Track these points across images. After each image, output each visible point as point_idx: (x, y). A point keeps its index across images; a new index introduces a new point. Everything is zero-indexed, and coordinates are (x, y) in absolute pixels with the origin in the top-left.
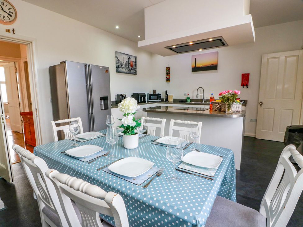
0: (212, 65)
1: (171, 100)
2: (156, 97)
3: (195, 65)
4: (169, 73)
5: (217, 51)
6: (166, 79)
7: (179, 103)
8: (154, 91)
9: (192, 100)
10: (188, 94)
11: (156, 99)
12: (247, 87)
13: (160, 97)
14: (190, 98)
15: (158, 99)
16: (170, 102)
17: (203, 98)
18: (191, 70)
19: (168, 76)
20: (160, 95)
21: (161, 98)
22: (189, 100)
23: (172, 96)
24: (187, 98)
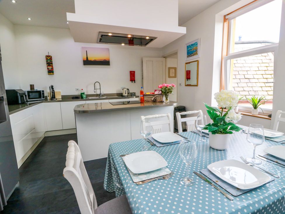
0: (104, 60)
1: (58, 97)
2: (37, 94)
3: (87, 58)
4: (52, 64)
5: (108, 48)
6: (47, 70)
7: (72, 100)
8: (32, 86)
9: (88, 96)
10: (82, 89)
11: (38, 97)
12: (135, 82)
13: (43, 94)
14: (85, 94)
15: (40, 97)
16: (58, 100)
17: (101, 93)
18: (82, 63)
19: (50, 67)
20: (43, 91)
21: (45, 95)
22: (85, 96)
23: (60, 92)
24: (81, 94)
